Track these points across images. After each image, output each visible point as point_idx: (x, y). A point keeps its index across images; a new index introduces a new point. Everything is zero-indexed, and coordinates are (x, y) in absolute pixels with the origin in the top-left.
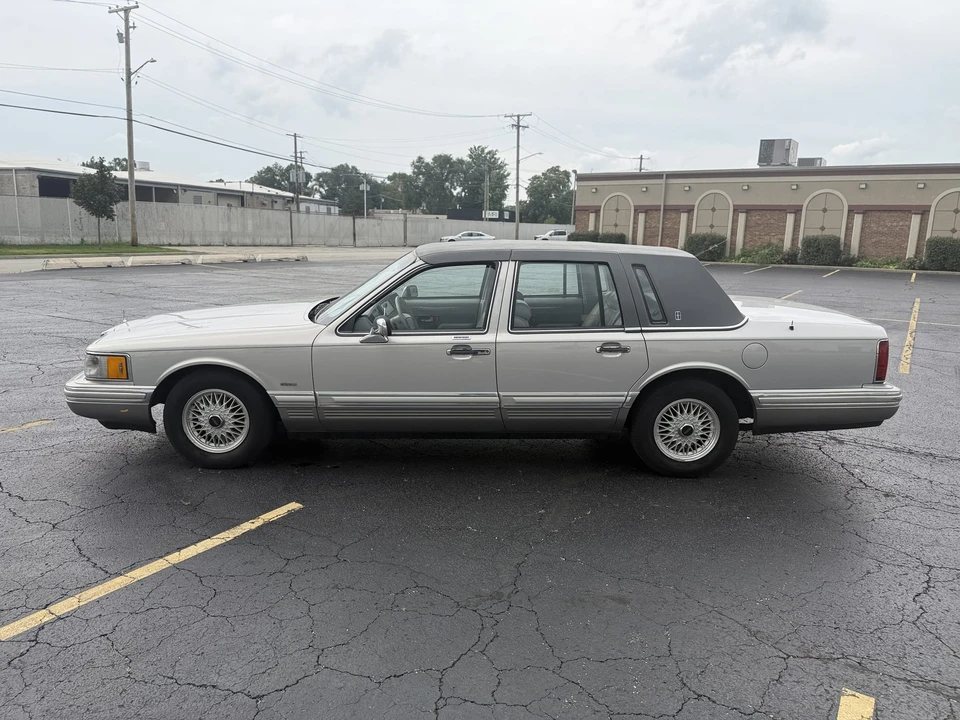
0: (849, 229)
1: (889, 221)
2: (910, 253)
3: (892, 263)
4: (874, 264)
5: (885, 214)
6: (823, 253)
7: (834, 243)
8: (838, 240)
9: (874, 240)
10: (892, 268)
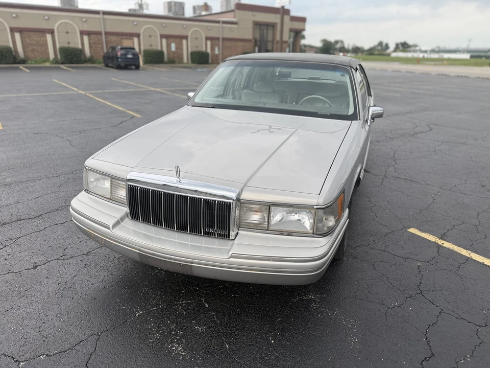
0: (14, 42)
1: (35, 37)
2: (52, 56)
3: (45, 61)
4: (36, 62)
5: (32, 34)
6: (6, 57)
7: (8, 50)
8: (10, 48)
9: (30, 48)
10: (47, 64)
